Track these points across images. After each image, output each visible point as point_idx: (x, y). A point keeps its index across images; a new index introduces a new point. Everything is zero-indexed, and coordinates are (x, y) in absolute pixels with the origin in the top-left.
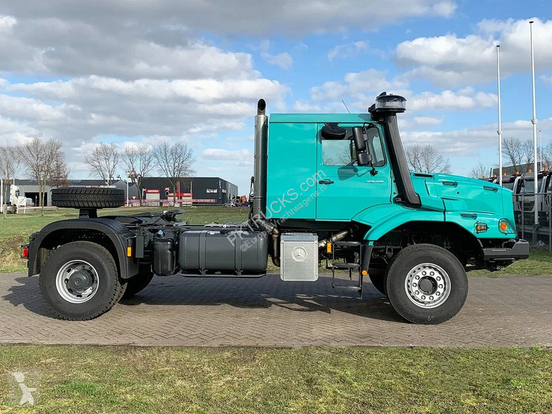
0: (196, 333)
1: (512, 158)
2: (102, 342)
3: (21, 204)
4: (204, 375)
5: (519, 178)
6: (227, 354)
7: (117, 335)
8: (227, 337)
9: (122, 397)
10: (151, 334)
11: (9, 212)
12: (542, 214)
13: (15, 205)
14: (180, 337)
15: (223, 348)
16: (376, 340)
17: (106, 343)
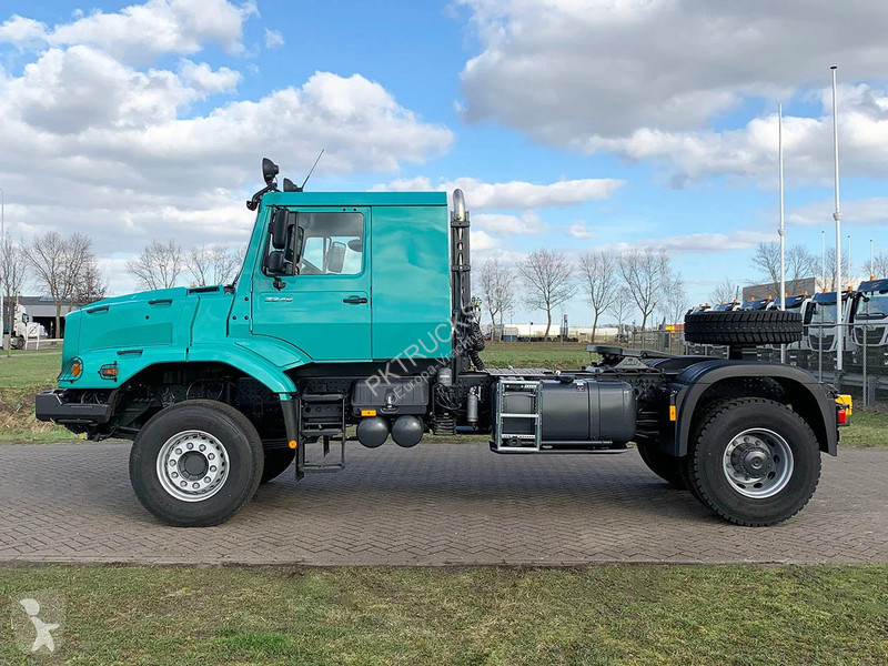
0: (399, 543)
1: (773, 272)
2: (251, 559)
3: (31, 335)
4: (449, 617)
5: (808, 300)
6: (466, 579)
7: (272, 547)
8: (452, 550)
9: (335, 657)
10: (327, 546)
11: (15, 348)
12: (846, 354)
13: (22, 336)
14: (375, 550)
15: (452, 568)
16: (690, 554)
17: (257, 561)
